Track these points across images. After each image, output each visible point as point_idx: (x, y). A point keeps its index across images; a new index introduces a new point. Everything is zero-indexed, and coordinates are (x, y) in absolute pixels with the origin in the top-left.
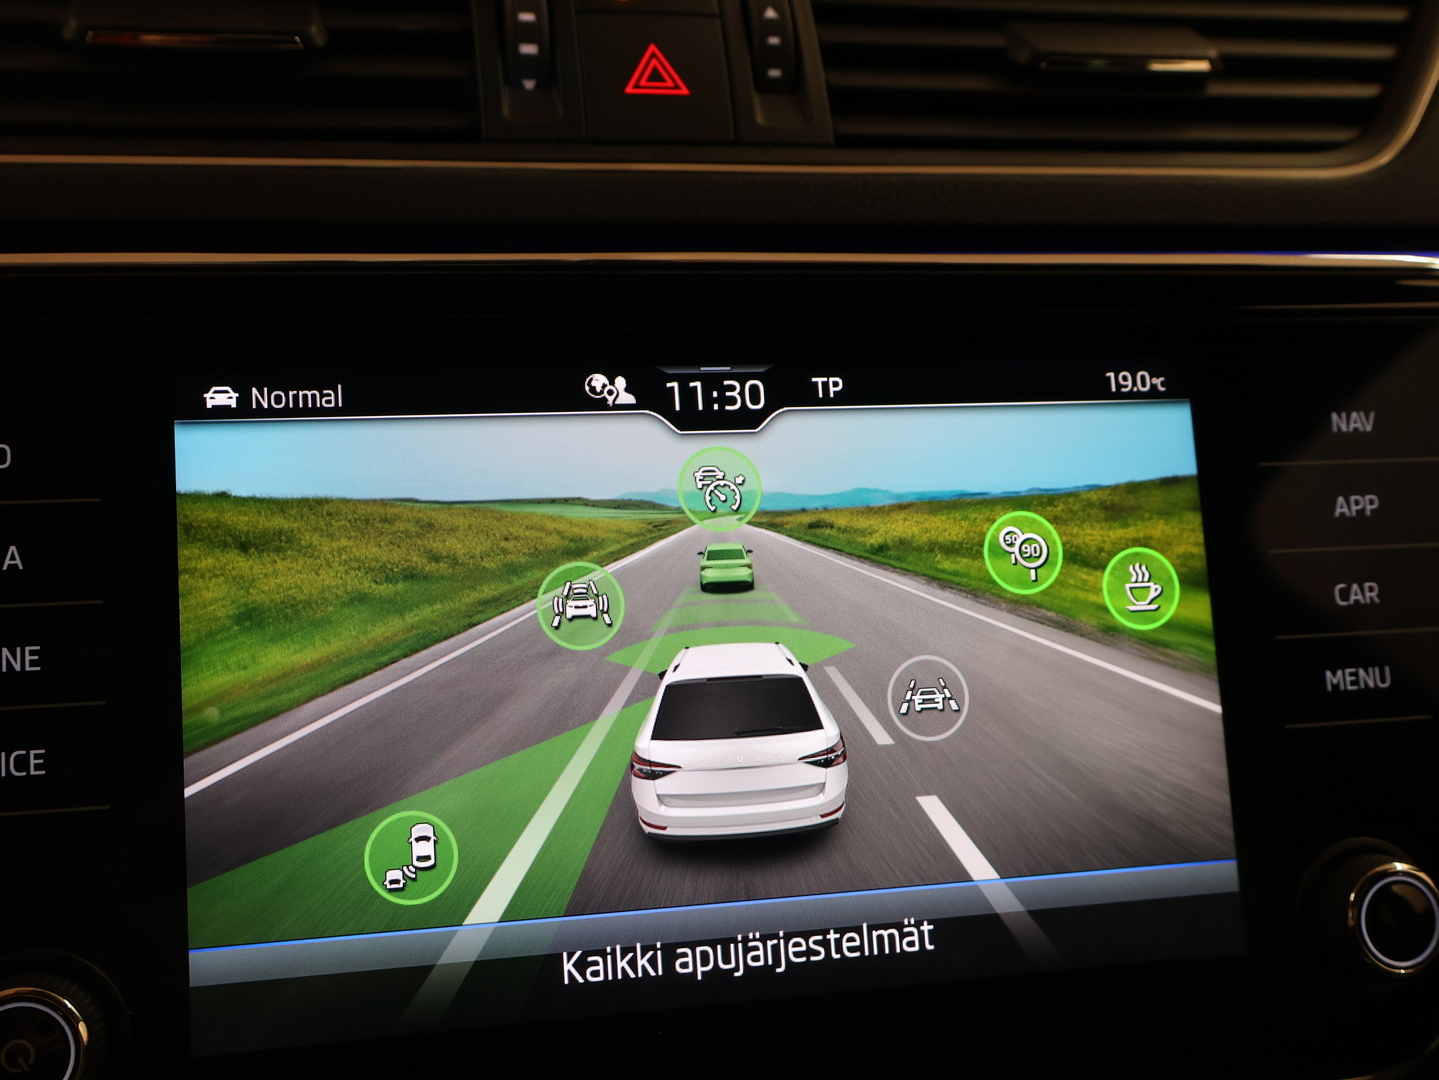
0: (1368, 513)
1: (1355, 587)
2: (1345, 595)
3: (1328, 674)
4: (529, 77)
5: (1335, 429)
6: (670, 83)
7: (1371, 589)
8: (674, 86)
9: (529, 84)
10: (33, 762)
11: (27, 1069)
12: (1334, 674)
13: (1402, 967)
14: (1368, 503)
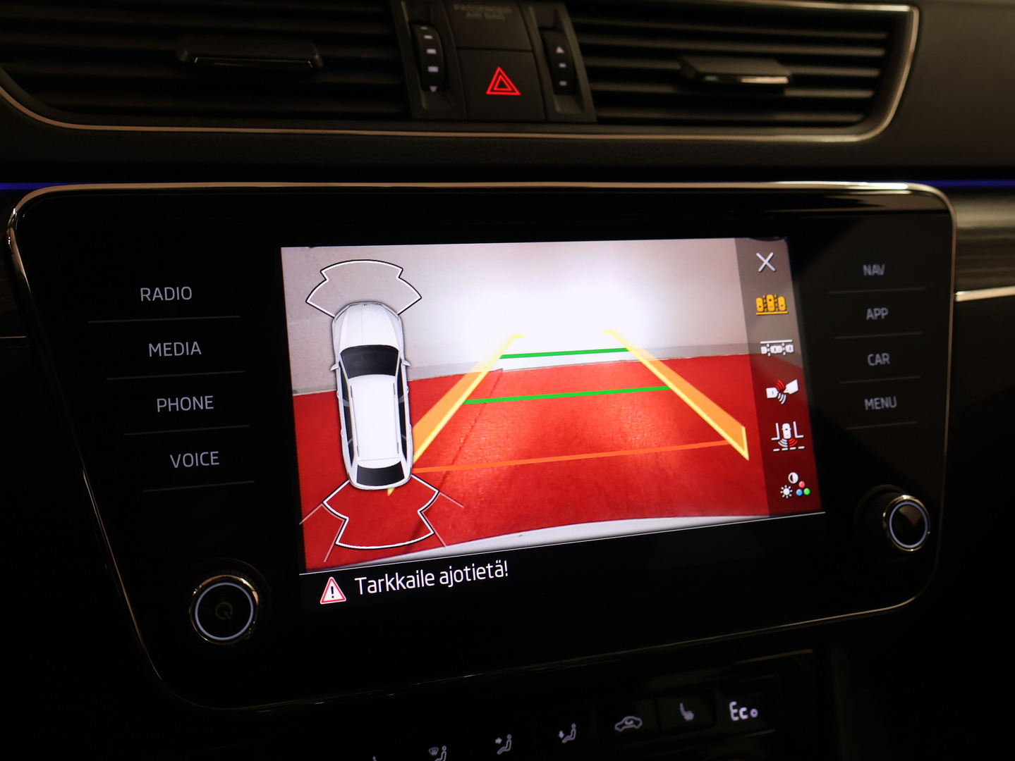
0: (883, 317)
1: (878, 356)
2: (873, 360)
3: (866, 401)
4: (433, 85)
5: (865, 274)
6: (510, 89)
7: (886, 357)
8: (512, 90)
9: (433, 89)
10: (212, 458)
11: (229, 618)
12: (869, 401)
13: (912, 548)
14: (882, 312)
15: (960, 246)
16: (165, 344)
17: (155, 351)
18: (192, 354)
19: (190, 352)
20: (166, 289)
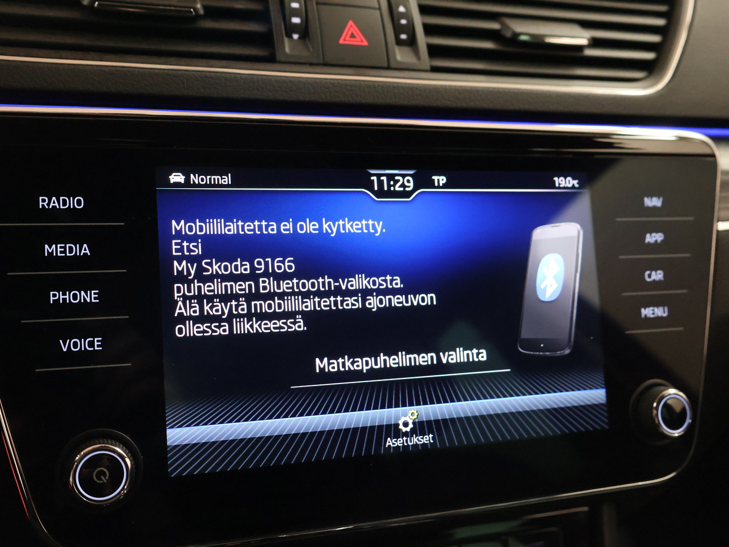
0: (659, 241)
1: (653, 273)
2: (650, 276)
3: (643, 310)
4: (296, 33)
5: (646, 205)
6: (359, 39)
7: (660, 274)
8: (361, 41)
10: (96, 343)
11: (105, 481)
12: (645, 310)
13: (676, 433)
14: (659, 237)
15: (723, 184)
16: (59, 246)
17: (50, 251)
18: (82, 254)
19: (80, 253)
20: (61, 198)
